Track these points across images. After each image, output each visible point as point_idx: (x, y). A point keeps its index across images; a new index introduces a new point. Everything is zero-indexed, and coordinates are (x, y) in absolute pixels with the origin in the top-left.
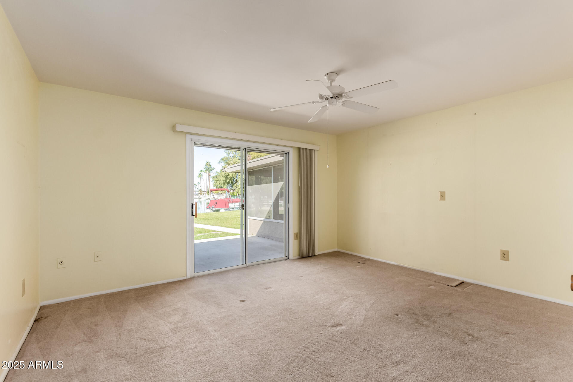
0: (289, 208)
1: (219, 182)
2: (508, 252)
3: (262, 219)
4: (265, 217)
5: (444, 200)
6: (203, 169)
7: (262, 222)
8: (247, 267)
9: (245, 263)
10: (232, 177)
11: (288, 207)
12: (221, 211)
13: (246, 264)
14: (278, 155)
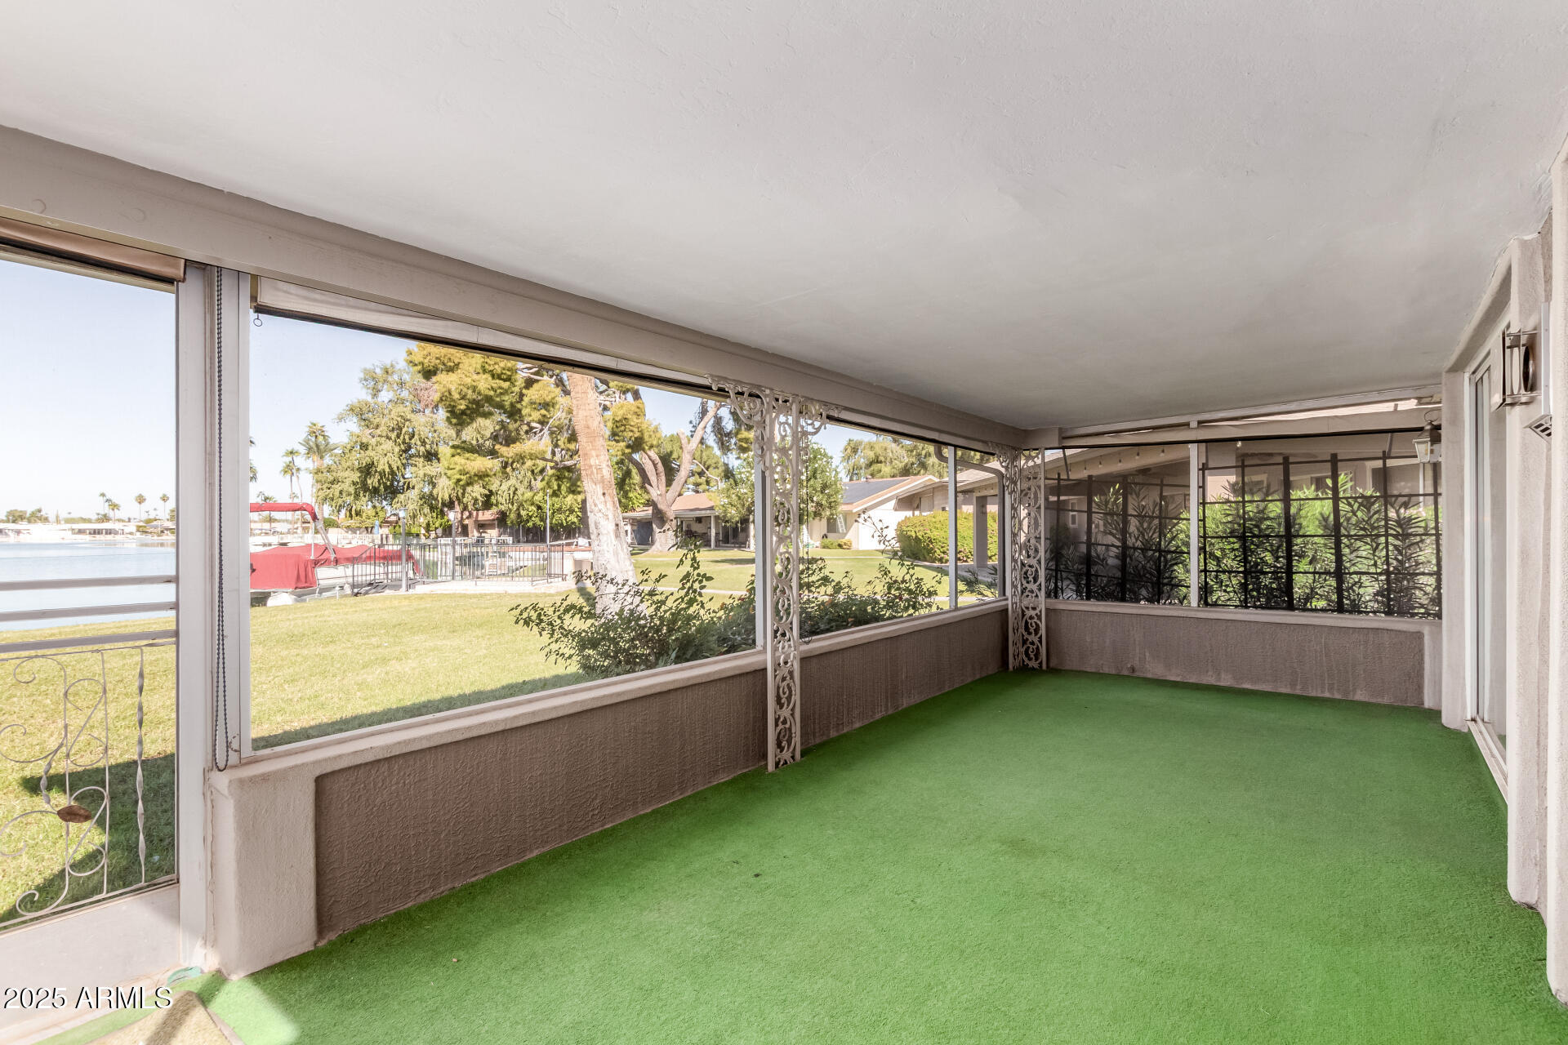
1: (337, 488)
6: (296, 449)
10: (387, 470)
12: (271, 602)
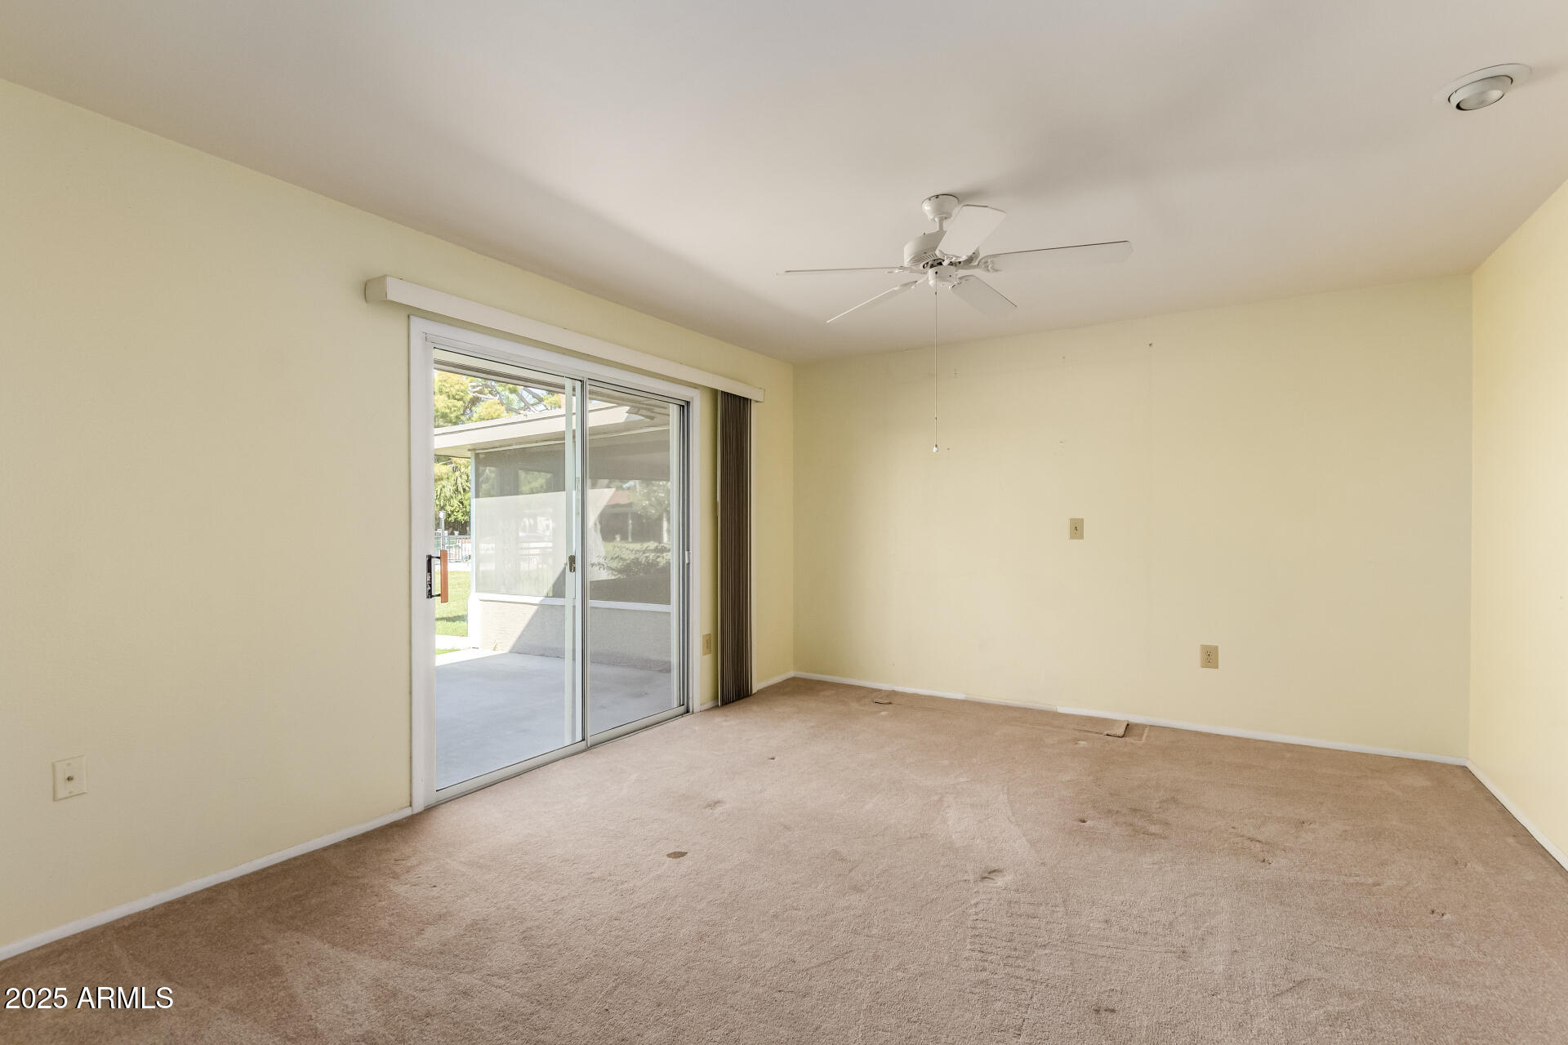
0: (688, 564)
2: (1216, 648)
3: (537, 600)
4: (545, 593)
5: (1081, 537)
7: (536, 607)
8: (588, 748)
9: (581, 739)
11: (687, 562)
13: (583, 740)
14: (620, 405)
